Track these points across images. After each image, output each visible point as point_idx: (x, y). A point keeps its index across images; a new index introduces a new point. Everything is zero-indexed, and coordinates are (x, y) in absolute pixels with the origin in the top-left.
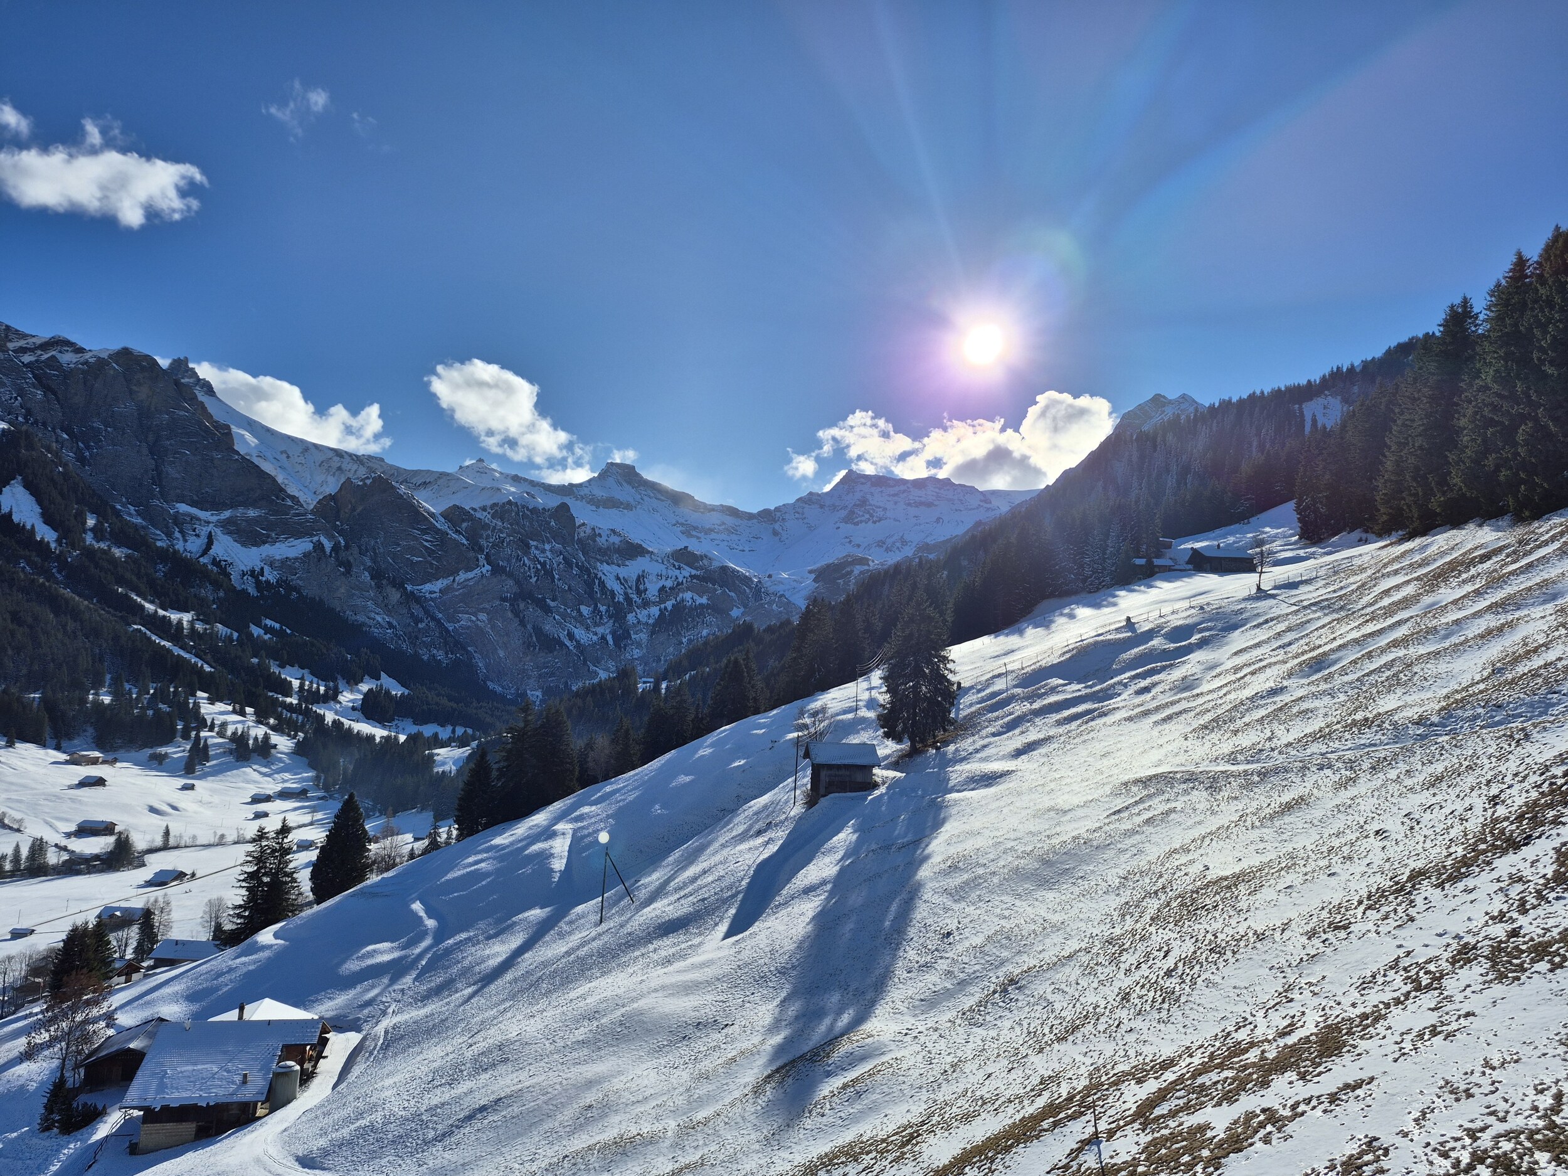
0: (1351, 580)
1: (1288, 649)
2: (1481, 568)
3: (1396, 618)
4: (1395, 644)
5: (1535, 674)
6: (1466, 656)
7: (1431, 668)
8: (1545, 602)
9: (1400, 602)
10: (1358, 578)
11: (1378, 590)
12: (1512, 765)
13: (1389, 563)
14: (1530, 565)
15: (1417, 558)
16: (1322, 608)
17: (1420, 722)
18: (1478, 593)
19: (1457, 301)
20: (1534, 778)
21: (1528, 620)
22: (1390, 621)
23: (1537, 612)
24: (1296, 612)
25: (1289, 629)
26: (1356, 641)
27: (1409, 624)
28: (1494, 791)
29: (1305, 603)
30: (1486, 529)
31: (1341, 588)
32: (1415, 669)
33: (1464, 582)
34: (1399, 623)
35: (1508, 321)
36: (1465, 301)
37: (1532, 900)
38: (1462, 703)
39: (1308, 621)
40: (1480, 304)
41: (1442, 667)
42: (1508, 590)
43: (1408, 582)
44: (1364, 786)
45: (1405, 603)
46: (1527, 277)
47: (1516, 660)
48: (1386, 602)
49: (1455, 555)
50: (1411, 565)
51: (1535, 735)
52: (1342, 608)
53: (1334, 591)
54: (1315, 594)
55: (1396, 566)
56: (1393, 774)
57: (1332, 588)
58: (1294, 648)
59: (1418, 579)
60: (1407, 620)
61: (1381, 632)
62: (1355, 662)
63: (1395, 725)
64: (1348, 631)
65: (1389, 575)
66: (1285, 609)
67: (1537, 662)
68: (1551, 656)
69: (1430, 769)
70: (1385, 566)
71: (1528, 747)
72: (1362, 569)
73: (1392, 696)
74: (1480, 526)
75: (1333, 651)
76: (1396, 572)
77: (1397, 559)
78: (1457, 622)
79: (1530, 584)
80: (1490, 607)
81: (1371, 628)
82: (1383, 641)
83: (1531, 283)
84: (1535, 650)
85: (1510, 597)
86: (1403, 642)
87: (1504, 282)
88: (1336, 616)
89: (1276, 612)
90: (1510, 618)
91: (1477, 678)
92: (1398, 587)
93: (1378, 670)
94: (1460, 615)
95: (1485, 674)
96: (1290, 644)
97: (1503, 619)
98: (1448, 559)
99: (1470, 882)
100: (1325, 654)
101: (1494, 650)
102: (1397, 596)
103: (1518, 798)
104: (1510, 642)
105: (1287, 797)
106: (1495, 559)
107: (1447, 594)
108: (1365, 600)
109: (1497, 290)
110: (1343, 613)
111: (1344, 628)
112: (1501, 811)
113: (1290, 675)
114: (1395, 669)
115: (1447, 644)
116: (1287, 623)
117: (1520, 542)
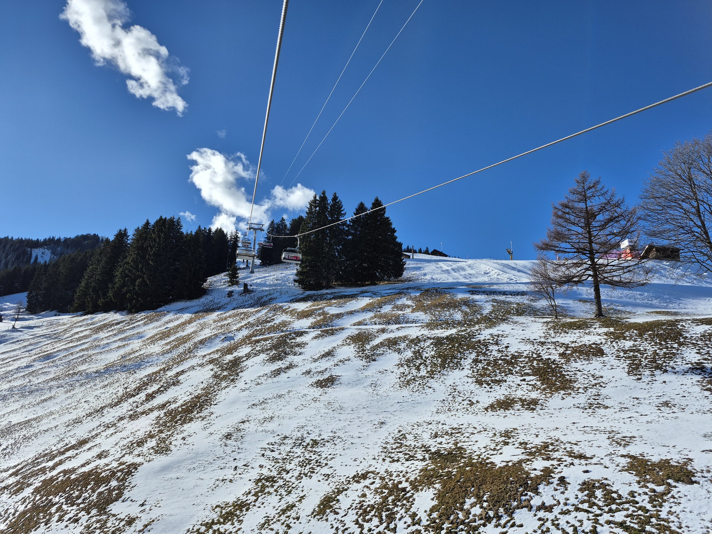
0: (59, 328)
1: (31, 352)
2: (115, 327)
3: (82, 342)
4: (83, 350)
5: (137, 357)
6: (111, 353)
7: (99, 357)
8: (138, 339)
9: (83, 337)
10: (63, 327)
11: (72, 332)
12: (131, 379)
13: (77, 322)
14: (134, 327)
15: (89, 322)
16: (46, 338)
17: (96, 372)
18: (115, 335)
19: (123, 229)
20: (137, 382)
21: (133, 343)
22: (79, 343)
23: (136, 341)
24: (33, 338)
25: (30, 345)
26: (66, 349)
27: (88, 344)
28: (126, 386)
29: (37, 335)
30: (118, 314)
31: (55, 331)
32: (93, 357)
33: (109, 331)
34: (84, 343)
35: (140, 242)
36: (126, 230)
37: (139, 405)
38: (112, 366)
39: (40, 342)
40: (131, 233)
41: (103, 356)
42: (126, 335)
43: (86, 330)
44: (77, 391)
45: (86, 337)
46: (148, 229)
47: (130, 354)
48: (77, 336)
49: (105, 322)
50: (87, 324)
51: (138, 371)
52: (56, 338)
53: (52, 331)
54: (42, 332)
55: (80, 324)
56: (89, 386)
57: (50, 330)
58: (33, 352)
59: (90, 329)
60: (87, 343)
61: (76, 346)
62: (65, 356)
63: (87, 374)
64: (60, 346)
65: (77, 327)
66: (27, 337)
67: (137, 354)
68: (141, 353)
69: (103, 383)
70: (75, 323)
71: (136, 375)
72: (64, 324)
73: (84, 366)
74: (116, 313)
75: (55, 352)
76: (81, 326)
77: (81, 321)
78: (108, 344)
79: (133, 333)
80: (120, 339)
81: (71, 345)
82: (78, 349)
83: (150, 232)
84: (136, 351)
85: (126, 337)
86: (87, 349)
87: (140, 228)
88: (53, 341)
89: (23, 338)
90: (127, 343)
91: (116, 360)
92: (82, 331)
93: (77, 358)
94: (109, 341)
95: (119, 358)
96: (31, 350)
97: (124, 343)
98: (102, 323)
99: (121, 405)
100: (51, 353)
101: (122, 352)
102: (81, 335)
103: (133, 386)
104: (127, 349)
105: (43, 398)
106: (121, 324)
107: (102, 335)
108: (67, 336)
109: (137, 230)
110: (56, 340)
111: (58, 345)
112: (128, 390)
113: (34, 361)
114: (84, 358)
115: (104, 350)
116: (29, 342)
117: (130, 320)
